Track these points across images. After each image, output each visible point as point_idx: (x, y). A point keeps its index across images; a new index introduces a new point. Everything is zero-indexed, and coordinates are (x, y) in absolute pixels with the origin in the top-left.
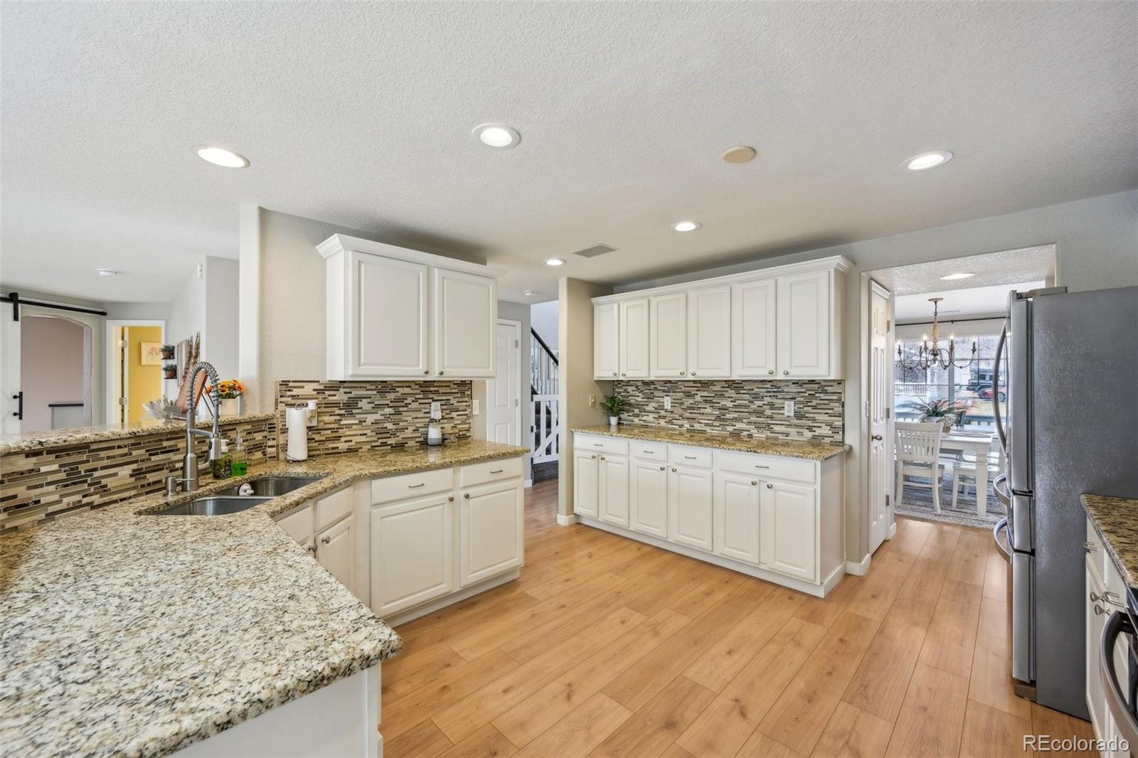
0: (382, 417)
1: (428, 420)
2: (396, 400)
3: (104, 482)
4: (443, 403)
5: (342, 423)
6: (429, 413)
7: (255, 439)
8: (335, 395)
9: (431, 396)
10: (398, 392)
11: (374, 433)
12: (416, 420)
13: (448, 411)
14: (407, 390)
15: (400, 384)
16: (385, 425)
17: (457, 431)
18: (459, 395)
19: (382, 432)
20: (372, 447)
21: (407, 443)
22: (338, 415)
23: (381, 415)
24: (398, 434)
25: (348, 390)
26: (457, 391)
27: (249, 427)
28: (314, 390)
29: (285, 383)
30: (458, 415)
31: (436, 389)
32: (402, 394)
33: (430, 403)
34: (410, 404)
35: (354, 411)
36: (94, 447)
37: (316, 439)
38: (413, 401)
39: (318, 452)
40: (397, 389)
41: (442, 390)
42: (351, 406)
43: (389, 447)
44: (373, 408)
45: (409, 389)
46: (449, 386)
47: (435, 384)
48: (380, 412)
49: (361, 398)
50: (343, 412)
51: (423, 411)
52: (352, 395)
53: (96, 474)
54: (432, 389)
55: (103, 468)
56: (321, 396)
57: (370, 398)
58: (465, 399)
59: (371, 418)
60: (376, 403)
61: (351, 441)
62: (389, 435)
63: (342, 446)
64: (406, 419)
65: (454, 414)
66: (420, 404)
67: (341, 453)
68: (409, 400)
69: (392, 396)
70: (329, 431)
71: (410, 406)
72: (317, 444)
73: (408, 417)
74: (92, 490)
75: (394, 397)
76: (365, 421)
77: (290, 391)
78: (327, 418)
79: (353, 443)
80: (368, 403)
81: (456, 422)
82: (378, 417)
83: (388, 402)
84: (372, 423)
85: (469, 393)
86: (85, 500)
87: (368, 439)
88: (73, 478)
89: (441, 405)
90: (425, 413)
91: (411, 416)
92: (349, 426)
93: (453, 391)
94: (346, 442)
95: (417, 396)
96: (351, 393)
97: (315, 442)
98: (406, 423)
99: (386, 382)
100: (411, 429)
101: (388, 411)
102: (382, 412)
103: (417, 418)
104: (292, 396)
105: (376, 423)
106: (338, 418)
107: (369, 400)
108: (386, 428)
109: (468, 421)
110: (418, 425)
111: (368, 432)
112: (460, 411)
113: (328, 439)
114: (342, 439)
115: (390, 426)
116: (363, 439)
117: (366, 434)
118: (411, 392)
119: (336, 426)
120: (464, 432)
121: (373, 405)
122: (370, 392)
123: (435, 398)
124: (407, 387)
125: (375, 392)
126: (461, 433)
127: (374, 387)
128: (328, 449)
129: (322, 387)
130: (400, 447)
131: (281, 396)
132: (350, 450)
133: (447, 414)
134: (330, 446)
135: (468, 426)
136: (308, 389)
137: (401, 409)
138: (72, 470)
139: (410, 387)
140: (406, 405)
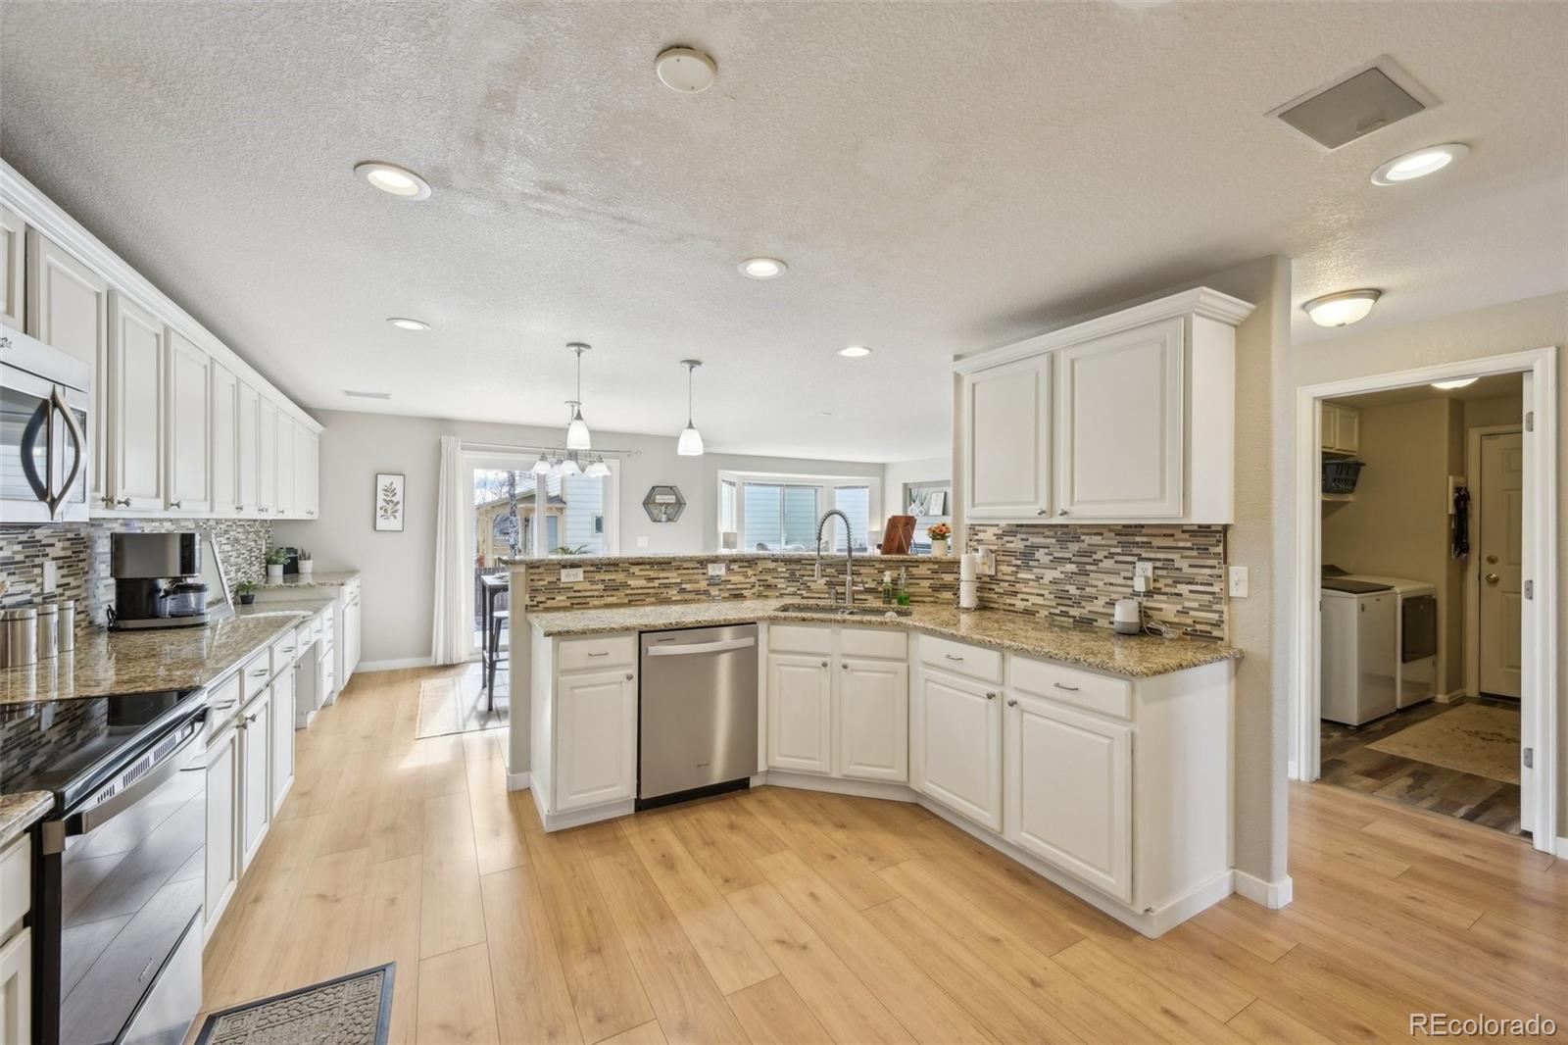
0: (1063, 576)
1: (1130, 590)
2: (1081, 554)
3: (809, 584)
4: (1159, 564)
5: (1019, 576)
6: (1132, 579)
7: (942, 579)
8: (1012, 542)
9: (1136, 551)
10: (1083, 541)
11: (1052, 596)
12: (1111, 588)
13: (1170, 581)
14: (1097, 540)
15: (1086, 531)
16: (1067, 587)
17: (1189, 621)
18: (1194, 553)
19: (1062, 597)
20: (1050, 613)
21: (1096, 621)
22: (1015, 566)
23: (1062, 572)
24: (1083, 603)
25: (1023, 536)
26: (1189, 544)
27: (936, 567)
28: (995, 535)
29: (972, 527)
30: (1191, 591)
31: (1145, 539)
32: (1089, 545)
33: (1134, 563)
34: (1102, 561)
35: (1031, 563)
36: (803, 562)
37: (996, 590)
38: (1105, 557)
39: (996, 606)
40: (1083, 537)
41: (1157, 542)
42: (1027, 556)
43: (1071, 620)
44: (1051, 561)
45: (1100, 538)
46: (1172, 535)
47: (1144, 531)
48: (1060, 569)
49: (1038, 547)
50: (1019, 562)
51: (1123, 574)
52: (1028, 543)
53: (805, 578)
54: (1138, 539)
55: (808, 576)
56: (1000, 542)
57: (1048, 548)
58: (1209, 562)
59: (1050, 575)
60: (1055, 555)
61: (1027, 600)
62: (1070, 602)
63: (1020, 605)
64: (1095, 583)
65: (1183, 589)
66: (1116, 562)
67: (1016, 612)
68: (1099, 555)
69: (1074, 547)
70: (1007, 584)
71: (1100, 564)
72: (996, 596)
73: (1098, 581)
74: (802, 587)
75: (1077, 549)
76: (1042, 578)
77: (976, 535)
78: (1004, 568)
79: (1029, 604)
80: (1046, 554)
81: (1187, 604)
82: (1056, 574)
83: (1071, 556)
84: (1051, 582)
85: (1220, 549)
86: (798, 592)
87: (1046, 603)
88: (792, 578)
89: (1155, 568)
90: (1125, 578)
91: (1103, 580)
92: (1026, 581)
93: (1181, 544)
94: (1022, 600)
95: (1113, 550)
96: (1027, 540)
97: (996, 593)
98: (1094, 590)
99: (1067, 526)
100: (1102, 601)
101: (1071, 568)
102: (1062, 569)
103: (1112, 584)
104: (978, 540)
105: (1054, 582)
106: (1014, 569)
107: (1046, 550)
108: (1068, 591)
109: (1215, 607)
110: (1114, 596)
111: (1046, 592)
112: (1197, 584)
113: (1006, 593)
114: (1020, 596)
115: (1073, 590)
116: (1040, 601)
117: (1043, 595)
118: (1103, 542)
119: (1013, 578)
120: (1208, 628)
121: (1051, 558)
122: (1049, 541)
123: (1144, 555)
124: (1096, 534)
125: (1054, 540)
126: (1198, 627)
127: (1051, 533)
128: (1005, 604)
129: (1000, 532)
130: (1085, 624)
131: (971, 540)
132: (1026, 612)
133: (1166, 585)
134: (1008, 601)
135: (1216, 616)
136: (988, 535)
137: (1088, 567)
138: (793, 574)
139: (1101, 534)
140: (1096, 562)
